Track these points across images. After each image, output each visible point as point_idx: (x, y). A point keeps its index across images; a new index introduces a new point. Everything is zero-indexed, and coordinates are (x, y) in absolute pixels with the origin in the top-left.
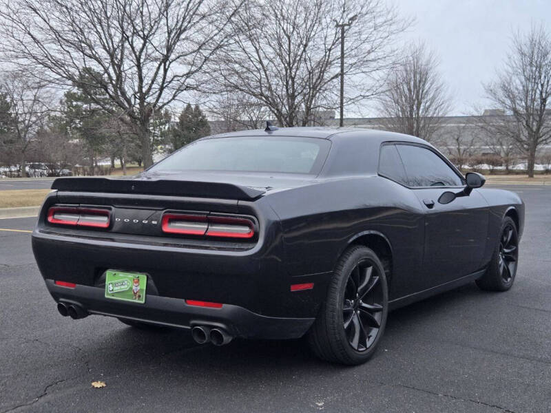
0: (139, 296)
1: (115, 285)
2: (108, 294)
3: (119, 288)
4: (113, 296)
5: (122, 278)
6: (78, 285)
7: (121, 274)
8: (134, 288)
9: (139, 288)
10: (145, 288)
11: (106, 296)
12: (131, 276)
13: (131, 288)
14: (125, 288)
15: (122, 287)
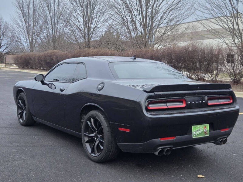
0: (207, 133)
1: (196, 132)
2: (194, 136)
3: (198, 132)
4: (196, 136)
5: (199, 127)
6: (176, 137)
7: (198, 126)
8: (204, 130)
9: (206, 130)
10: (209, 129)
11: (193, 138)
12: (203, 126)
13: (203, 131)
14: (201, 131)
15: (200, 131)
